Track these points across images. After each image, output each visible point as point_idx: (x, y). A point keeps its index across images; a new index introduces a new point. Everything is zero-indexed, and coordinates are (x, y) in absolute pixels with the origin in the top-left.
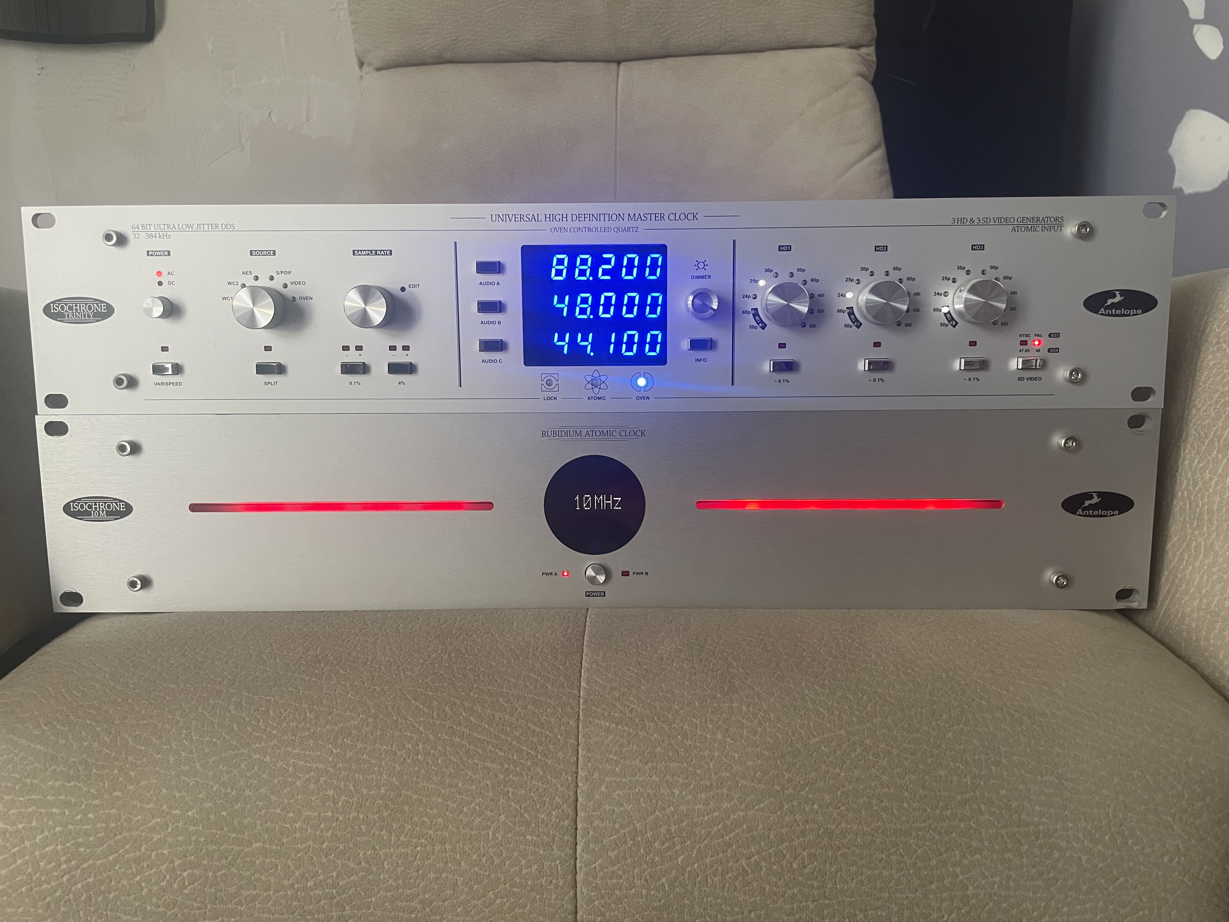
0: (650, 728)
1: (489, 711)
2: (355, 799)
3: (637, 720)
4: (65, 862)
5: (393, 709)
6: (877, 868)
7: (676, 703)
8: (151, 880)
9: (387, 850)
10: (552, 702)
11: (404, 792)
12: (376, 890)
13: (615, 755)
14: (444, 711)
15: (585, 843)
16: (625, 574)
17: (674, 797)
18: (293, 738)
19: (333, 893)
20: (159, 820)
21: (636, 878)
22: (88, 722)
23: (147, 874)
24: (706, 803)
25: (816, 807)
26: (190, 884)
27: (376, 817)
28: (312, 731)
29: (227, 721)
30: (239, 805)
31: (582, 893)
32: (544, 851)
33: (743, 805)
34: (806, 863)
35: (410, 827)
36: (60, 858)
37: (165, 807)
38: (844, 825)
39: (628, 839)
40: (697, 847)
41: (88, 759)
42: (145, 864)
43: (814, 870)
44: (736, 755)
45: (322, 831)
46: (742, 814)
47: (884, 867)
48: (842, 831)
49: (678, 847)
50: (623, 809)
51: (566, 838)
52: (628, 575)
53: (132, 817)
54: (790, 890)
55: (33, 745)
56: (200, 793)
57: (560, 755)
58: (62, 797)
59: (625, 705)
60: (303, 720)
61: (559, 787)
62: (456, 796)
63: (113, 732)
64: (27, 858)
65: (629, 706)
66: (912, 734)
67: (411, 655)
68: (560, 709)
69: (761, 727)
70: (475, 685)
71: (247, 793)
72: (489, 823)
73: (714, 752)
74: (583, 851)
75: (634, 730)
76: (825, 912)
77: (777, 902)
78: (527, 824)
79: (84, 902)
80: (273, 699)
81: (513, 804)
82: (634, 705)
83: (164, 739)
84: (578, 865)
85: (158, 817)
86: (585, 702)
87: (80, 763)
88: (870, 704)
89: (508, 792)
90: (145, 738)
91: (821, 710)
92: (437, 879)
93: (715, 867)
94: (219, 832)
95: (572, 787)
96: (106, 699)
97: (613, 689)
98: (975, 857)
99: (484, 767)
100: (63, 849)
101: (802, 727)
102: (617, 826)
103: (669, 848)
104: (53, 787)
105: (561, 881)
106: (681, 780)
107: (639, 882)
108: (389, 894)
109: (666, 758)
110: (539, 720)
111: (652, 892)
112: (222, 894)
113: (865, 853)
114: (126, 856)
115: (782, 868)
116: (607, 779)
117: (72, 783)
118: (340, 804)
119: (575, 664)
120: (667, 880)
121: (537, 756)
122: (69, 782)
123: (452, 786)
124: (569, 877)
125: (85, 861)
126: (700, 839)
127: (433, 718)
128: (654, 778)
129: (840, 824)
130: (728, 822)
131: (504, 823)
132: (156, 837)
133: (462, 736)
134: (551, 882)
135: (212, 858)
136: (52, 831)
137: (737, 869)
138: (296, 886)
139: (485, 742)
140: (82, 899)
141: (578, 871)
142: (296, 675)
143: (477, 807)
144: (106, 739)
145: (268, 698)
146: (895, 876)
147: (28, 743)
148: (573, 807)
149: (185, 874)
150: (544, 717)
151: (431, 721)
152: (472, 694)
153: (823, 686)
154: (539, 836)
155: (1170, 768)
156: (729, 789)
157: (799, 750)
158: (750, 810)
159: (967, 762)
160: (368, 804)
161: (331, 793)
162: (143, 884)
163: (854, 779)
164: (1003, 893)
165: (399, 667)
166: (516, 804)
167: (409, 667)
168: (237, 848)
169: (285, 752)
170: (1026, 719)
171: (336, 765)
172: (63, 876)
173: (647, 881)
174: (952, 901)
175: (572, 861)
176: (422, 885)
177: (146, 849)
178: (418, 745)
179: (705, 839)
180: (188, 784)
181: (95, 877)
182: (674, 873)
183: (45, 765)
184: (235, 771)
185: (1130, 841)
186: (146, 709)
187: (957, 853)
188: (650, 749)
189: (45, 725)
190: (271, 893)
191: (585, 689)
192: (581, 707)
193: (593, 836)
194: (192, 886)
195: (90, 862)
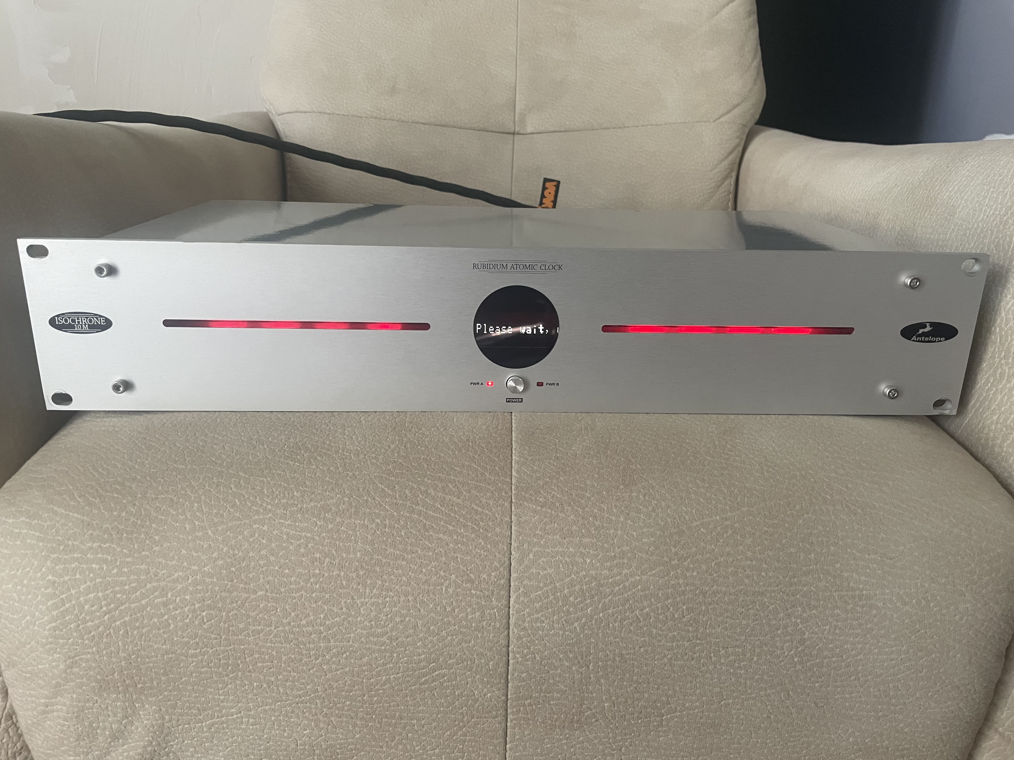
0: (567, 511)
1: (440, 494)
2: (337, 561)
3: (558, 504)
4: (106, 605)
5: (363, 491)
6: (738, 619)
7: (588, 492)
8: (176, 618)
9: (363, 600)
10: (490, 487)
11: (375, 556)
12: (354, 628)
13: (540, 531)
14: (404, 493)
15: (517, 597)
16: (540, 384)
17: (586, 564)
18: (285, 512)
19: (320, 630)
20: (181, 574)
21: (555, 622)
22: (115, 495)
23: (173, 613)
24: (610, 569)
25: (695, 574)
26: (207, 621)
27: (354, 575)
28: (299, 506)
29: (230, 497)
30: (245, 563)
31: (514, 633)
32: (485, 602)
33: (640, 571)
34: (685, 614)
35: (380, 583)
36: (101, 602)
37: (185, 564)
38: (715, 587)
39: (550, 594)
40: (603, 601)
41: (119, 526)
42: (171, 607)
43: (691, 619)
44: (635, 533)
45: (311, 584)
46: (638, 578)
47: (743, 618)
48: (714, 592)
49: (588, 601)
50: (545, 572)
51: (502, 593)
52: (542, 385)
53: (158, 571)
54: (671, 632)
55: (71, 514)
56: (213, 553)
57: (498, 530)
58: (100, 556)
59: (548, 492)
60: (292, 498)
61: (497, 554)
62: (417, 560)
63: (137, 504)
64: (74, 602)
65: (551, 493)
66: (772, 520)
67: (374, 445)
68: (497, 494)
69: (654, 512)
70: (428, 473)
71: (251, 554)
72: (442, 581)
73: (617, 531)
74: (515, 602)
75: (555, 511)
76: (696, 648)
77: (661, 641)
78: (472, 582)
79: (122, 635)
80: (265, 479)
81: (461, 566)
82: (555, 492)
83: (180, 511)
84: (511, 612)
85: (181, 571)
86: (517, 488)
87: (112, 529)
88: (740, 496)
89: (457, 558)
90: (164, 510)
91: (702, 500)
92: (402, 621)
93: (616, 615)
94: (230, 583)
95: (507, 554)
96: (128, 477)
97: (538, 478)
98: (812, 612)
99: (439, 539)
100: (104, 596)
101: (686, 513)
102: (541, 585)
103: (581, 602)
104: (91, 548)
105: (498, 624)
106: (591, 552)
107: (557, 625)
108: (364, 632)
109: (580, 535)
110: (481, 502)
111: (567, 633)
112: (234, 628)
113: (730, 607)
114: (156, 601)
115: (667, 618)
116: (534, 550)
117: (107, 545)
118: (325, 564)
119: (507, 457)
120: (578, 625)
121: (479, 530)
122: (105, 544)
123: (413, 553)
124: (504, 621)
125: (123, 604)
126: (605, 595)
127: (396, 498)
128: (571, 549)
129: (712, 586)
130: (627, 584)
131: (455, 581)
132: (180, 586)
133: (420, 514)
134: (490, 625)
135: (225, 602)
136: (93, 582)
137: (632, 618)
138: (292, 624)
139: (439, 519)
140: (121, 632)
141: (511, 616)
142: (282, 460)
143: (433, 569)
144: (132, 509)
145: (261, 479)
146: (752, 625)
147: (67, 512)
148: (508, 570)
149: (204, 614)
150: (484, 500)
151: (395, 501)
152: (426, 480)
153: (703, 480)
154: (481, 591)
155: (967, 551)
156: (629, 559)
157: (684, 531)
158: (644, 575)
159: (812, 543)
160: (347, 565)
161: (318, 555)
162: (170, 621)
163: (725, 554)
164: (830, 638)
165: (365, 455)
166: (464, 566)
167: (374, 455)
168: (244, 595)
169: (279, 523)
170: (859, 511)
171: (320, 534)
172: (104, 616)
173: (563, 625)
174: (792, 643)
175: (507, 609)
176: (390, 625)
177: (172, 596)
178: (385, 520)
179: (609, 595)
180: (203, 547)
181: (131, 616)
182: (584, 620)
183: (83, 530)
184: (239, 537)
185: (932, 604)
186: (162, 485)
187: (799, 609)
188: (568, 527)
189: (80, 497)
190: (272, 628)
191: (516, 477)
192: (513, 492)
193: (522, 591)
194: (209, 623)
195: (127, 605)
